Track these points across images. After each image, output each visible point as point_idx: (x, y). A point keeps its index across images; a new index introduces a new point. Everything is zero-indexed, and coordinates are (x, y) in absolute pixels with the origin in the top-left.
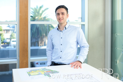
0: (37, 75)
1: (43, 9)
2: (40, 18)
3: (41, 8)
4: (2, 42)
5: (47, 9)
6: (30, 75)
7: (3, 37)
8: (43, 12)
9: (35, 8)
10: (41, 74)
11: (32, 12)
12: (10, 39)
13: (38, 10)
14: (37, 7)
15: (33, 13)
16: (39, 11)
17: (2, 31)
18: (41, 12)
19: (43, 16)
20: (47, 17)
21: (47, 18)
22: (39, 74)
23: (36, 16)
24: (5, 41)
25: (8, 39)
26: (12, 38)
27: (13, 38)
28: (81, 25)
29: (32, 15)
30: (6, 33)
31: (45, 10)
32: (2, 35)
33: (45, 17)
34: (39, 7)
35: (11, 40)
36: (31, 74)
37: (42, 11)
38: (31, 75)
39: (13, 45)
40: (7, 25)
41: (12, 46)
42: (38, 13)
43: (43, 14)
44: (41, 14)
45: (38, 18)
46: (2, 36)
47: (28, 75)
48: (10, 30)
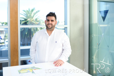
1: (34, 12)
2: (32, 19)
5: (39, 11)
8: (35, 14)
9: (27, 11)
10: (30, 72)
11: (25, 14)
12: (5, 39)
14: (29, 10)
15: (25, 15)
16: (31, 13)
18: (32, 15)
19: (34, 18)
21: (38, 20)
22: (28, 72)
23: (28, 18)
27: (7, 39)
29: (25, 17)
30: (1, 34)
31: (37, 12)
33: (36, 19)
34: (31, 10)
38: (21, 73)
39: (7, 45)
41: (6, 46)
42: (30, 15)
43: (35, 16)
45: (30, 20)
48: (4, 31)
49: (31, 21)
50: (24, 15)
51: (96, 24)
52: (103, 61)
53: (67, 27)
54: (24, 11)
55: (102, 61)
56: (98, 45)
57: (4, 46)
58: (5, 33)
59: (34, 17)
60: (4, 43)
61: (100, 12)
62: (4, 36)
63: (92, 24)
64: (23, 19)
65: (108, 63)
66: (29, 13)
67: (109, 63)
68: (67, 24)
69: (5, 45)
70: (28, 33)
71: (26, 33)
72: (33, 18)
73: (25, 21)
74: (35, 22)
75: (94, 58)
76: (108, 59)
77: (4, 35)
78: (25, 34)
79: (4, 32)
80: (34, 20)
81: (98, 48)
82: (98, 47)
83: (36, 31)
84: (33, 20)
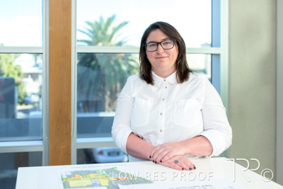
1: (114, 24)
2: (109, 44)
3: (110, 21)
4: (20, 101)
5: (126, 23)
7: (23, 91)
8: (115, 30)
9: (96, 23)
11: (91, 31)
13: (103, 27)
14: (101, 19)
15: (91, 34)
16: (106, 29)
17: (22, 75)
18: (109, 32)
20: (125, 42)
23: (99, 41)
24: (27, 99)
25: (34, 94)
28: (210, 56)
29: (89, 39)
31: (121, 26)
32: (22, 85)
34: (105, 21)
42: (104, 33)
43: (115, 35)
44: (111, 36)
45: (103, 45)
46: (22, 88)
50: (88, 35)
54: (89, 24)
66: (100, 29)
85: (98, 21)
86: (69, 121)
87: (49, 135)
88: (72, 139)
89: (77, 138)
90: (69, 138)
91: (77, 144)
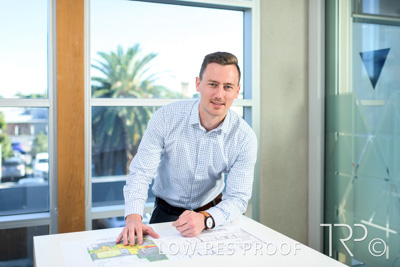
0: (117, 256)
1: (138, 57)
2: (131, 84)
3: (131, 53)
5: (153, 56)
6: (94, 257)
8: (138, 66)
9: (113, 54)
10: (130, 254)
11: (105, 66)
12: (33, 153)
13: (123, 62)
14: (120, 51)
15: (106, 70)
16: (127, 64)
17: (4, 126)
18: (130, 71)
19: (138, 81)
20: (154, 81)
21: (150, 86)
22: (123, 255)
23: (116, 80)
26: (38, 149)
27: (42, 151)
29: (104, 77)
30: (20, 134)
31: (146, 59)
33: (144, 84)
34: (125, 51)
35: (34, 158)
36: (100, 255)
37: (136, 63)
38: (98, 258)
39: (41, 174)
40: (22, 110)
41: (38, 176)
42: (123, 70)
43: (139, 72)
45: (122, 87)
47: (90, 258)
48: (32, 124)
49: (126, 89)
50: (102, 71)
51: (349, 96)
52: (371, 220)
53: (250, 108)
54: (103, 55)
55: (368, 220)
56: (353, 168)
57: (32, 176)
58: (37, 133)
59: (136, 78)
60: (31, 166)
61: (361, 54)
62: (31, 143)
63: (334, 95)
64: (99, 84)
65: (388, 225)
66: (119, 62)
67: (390, 228)
68: (250, 97)
69: (36, 173)
70: (114, 133)
71: (110, 133)
72: (131, 79)
73: (106, 91)
74: (139, 92)
75: (342, 210)
76: (388, 218)
77: (33, 138)
78: (106, 136)
79: (32, 129)
80: (137, 89)
81: (356, 177)
82: (353, 173)
83: (143, 127)
84: (133, 88)
85: (116, 52)
86: (82, 188)
87: (58, 204)
88: (87, 209)
89: (93, 206)
90: (83, 207)
91: (93, 213)
